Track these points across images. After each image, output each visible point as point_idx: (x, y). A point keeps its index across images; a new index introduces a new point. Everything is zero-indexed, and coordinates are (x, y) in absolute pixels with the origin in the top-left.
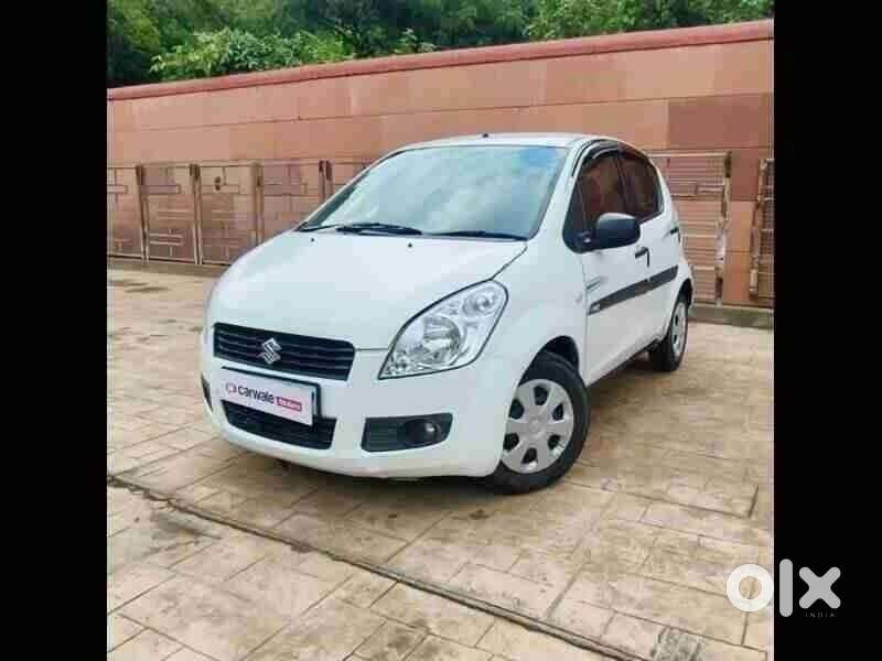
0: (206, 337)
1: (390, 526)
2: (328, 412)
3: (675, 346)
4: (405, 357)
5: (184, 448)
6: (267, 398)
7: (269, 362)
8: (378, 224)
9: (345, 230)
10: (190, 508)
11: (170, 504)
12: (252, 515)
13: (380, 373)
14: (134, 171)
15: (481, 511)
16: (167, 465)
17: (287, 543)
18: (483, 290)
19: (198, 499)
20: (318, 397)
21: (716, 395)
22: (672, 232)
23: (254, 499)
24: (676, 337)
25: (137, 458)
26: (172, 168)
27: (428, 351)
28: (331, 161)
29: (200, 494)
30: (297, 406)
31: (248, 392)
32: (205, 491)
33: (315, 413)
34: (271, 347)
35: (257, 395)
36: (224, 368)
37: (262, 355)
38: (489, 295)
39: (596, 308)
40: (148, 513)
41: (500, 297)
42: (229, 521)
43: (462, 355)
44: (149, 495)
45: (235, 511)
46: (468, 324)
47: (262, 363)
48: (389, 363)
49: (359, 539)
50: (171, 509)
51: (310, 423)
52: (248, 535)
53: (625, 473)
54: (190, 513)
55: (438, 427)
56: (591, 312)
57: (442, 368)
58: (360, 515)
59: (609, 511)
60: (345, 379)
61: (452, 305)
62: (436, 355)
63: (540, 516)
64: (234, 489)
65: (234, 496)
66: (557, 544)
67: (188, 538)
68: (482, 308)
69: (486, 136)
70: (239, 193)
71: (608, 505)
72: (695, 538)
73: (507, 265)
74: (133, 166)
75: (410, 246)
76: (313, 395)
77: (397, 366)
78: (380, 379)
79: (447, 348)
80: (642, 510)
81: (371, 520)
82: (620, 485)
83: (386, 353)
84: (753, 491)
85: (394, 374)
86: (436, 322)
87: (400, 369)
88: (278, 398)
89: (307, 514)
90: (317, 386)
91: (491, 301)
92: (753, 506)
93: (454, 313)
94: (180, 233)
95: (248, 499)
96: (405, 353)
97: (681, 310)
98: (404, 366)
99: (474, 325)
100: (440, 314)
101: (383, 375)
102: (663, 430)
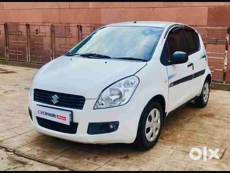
0: (31, 93)
1: (95, 160)
2: (75, 121)
3: (204, 98)
4: (102, 102)
5: (21, 133)
6: (53, 116)
7: (54, 103)
8: (95, 54)
9: (84, 56)
10: (22, 155)
11: (14, 153)
12: (45, 157)
13: (94, 107)
14: (3, 25)
15: (127, 156)
16: (14, 139)
17: (57, 167)
18: (131, 79)
19: (25, 152)
20: (72, 115)
21: (217, 117)
22: (203, 57)
23: (46, 152)
24: (205, 95)
25: (3, 137)
26: (19, 25)
27: (111, 100)
28: (82, 25)
29: (26, 150)
30: (64, 118)
31: (46, 114)
32: (28, 149)
33: (71, 121)
34: (55, 98)
35: (50, 115)
36: (37, 105)
37: (52, 100)
38: (133, 81)
39: (172, 85)
40: (7, 156)
41: (137, 82)
42: (36, 159)
43: (123, 101)
44: (7, 150)
45: (39, 156)
46: (125, 91)
47: (52, 103)
48: (97, 104)
49: (83, 165)
50: (15, 155)
51: (69, 124)
52: (43, 164)
53: (180, 144)
54: (22, 156)
55: (114, 125)
56: (170, 86)
57: (116, 105)
58: (85, 157)
59: (172, 156)
60: (82, 109)
61: (120, 84)
62: (114, 101)
63: (148, 158)
64: (39, 148)
65: (38, 150)
66: (152, 167)
67: (21, 165)
68: (130, 85)
69: (135, 22)
70: (45, 36)
71: (172, 154)
72: (200, 166)
73: (140, 70)
74: (3, 23)
75: (106, 63)
76: (70, 114)
77: (100, 104)
78: (94, 109)
79: (118, 99)
80: (184, 156)
81: (88, 159)
82: (177, 148)
83: (97, 100)
84: (224, 150)
85: (99, 107)
86: (114, 90)
87: (101, 106)
88: (57, 116)
89: (65, 157)
90: (72, 112)
91: (133, 83)
92: (222, 156)
93: (120, 86)
94: (21, 51)
95: (44, 152)
96: (103, 100)
97: (207, 85)
98: (103, 104)
99: (128, 91)
100: (115, 87)
101: (95, 108)
102: (196, 129)
